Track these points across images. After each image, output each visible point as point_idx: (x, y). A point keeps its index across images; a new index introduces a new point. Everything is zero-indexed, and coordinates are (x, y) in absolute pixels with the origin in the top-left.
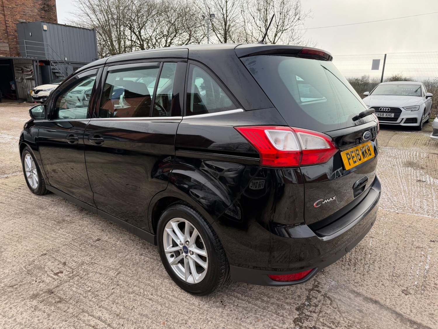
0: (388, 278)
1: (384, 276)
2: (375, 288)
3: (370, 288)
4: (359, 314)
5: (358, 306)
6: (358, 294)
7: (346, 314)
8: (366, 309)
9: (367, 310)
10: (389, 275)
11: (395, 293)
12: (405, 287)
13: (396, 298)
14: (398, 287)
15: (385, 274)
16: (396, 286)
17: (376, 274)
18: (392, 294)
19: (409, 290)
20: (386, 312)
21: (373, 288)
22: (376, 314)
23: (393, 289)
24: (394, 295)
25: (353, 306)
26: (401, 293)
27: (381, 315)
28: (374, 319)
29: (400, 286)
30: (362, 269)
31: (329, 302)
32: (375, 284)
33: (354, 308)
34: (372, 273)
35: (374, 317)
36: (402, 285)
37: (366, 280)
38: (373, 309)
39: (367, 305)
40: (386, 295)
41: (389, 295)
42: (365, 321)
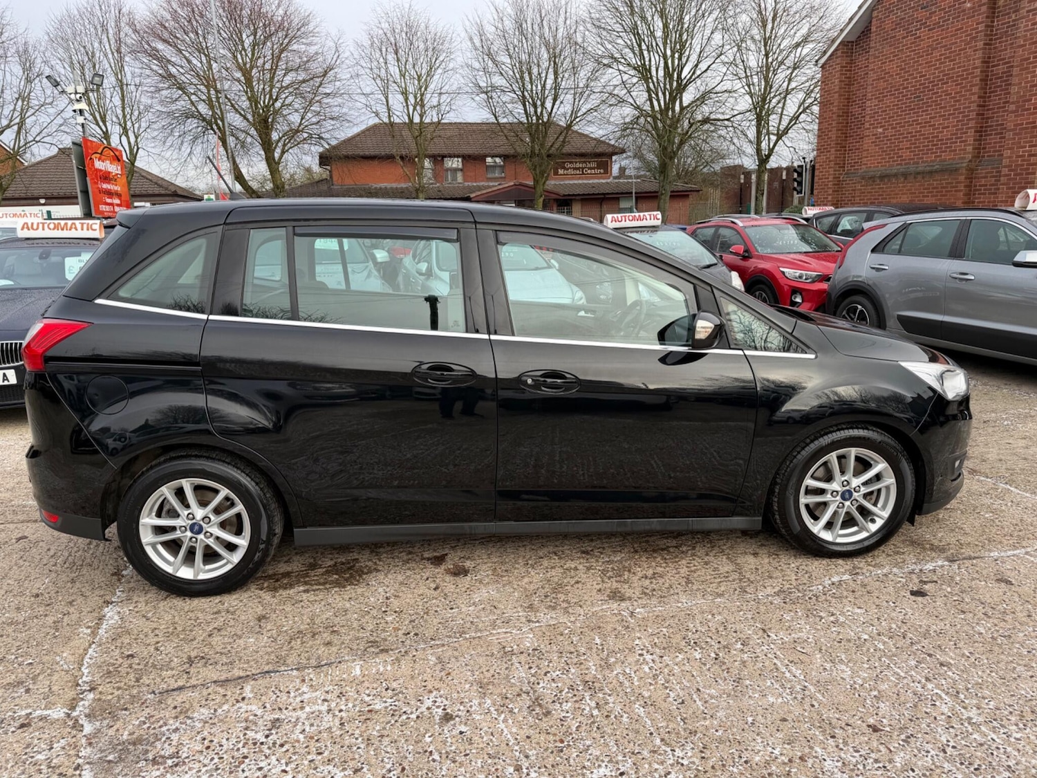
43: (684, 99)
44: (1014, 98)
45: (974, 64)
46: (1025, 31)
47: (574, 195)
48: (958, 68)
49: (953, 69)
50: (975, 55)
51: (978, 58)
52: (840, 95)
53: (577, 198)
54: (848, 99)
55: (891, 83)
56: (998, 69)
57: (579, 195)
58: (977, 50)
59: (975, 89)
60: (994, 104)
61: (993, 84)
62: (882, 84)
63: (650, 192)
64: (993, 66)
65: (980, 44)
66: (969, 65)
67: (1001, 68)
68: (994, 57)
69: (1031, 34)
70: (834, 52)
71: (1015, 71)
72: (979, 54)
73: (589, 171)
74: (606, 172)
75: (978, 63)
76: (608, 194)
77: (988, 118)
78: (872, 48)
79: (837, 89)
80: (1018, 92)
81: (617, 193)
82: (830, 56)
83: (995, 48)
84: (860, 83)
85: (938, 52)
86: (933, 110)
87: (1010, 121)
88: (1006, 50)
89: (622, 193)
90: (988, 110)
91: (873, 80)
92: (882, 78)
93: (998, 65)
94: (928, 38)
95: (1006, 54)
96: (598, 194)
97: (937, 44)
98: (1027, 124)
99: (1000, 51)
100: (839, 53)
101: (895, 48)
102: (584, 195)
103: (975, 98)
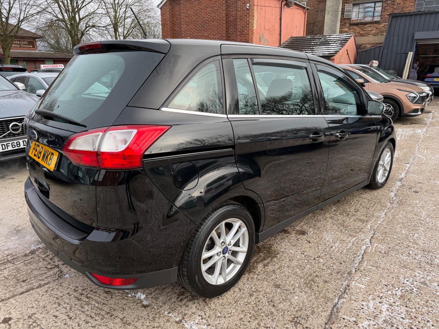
0: (36, 315)
1: (41, 313)
2: (34, 299)
3: (37, 296)
4: (22, 279)
5: (29, 282)
6: (40, 286)
7: (29, 272)
8: (23, 285)
9: (21, 285)
10: (39, 319)
11: (15, 312)
12: (13, 324)
13: (10, 309)
14: (19, 317)
15: (43, 315)
16: (20, 316)
17: (50, 308)
18: (16, 308)
19: (6, 325)
20: (7, 297)
21: (36, 298)
22: (12, 289)
23: (20, 312)
24: (14, 309)
25: (32, 279)
26: (11, 316)
27: (8, 292)
28: (9, 286)
29: (17, 320)
30: (67, 301)
31: (49, 267)
32: (39, 302)
33: (31, 278)
34: (54, 306)
35: (12, 286)
36: (17, 322)
37: (49, 297)
38: (18, 290)
39: (25, 288)
40: (20, 303)
41: (17, 305)
42: (14, 280)
43: (80, 14)
44: (239, 30)
45: (223, 15)
46: (240, 6)
47: (19, 58)
48: (217, 16)
49: (215, 16)
50: (223, 12)
51: (224, 14)
52: (170, 22)
53: (21, 59)
54: (173, 23)
55: (191, 19)
56: (230, 19)
57: (21, 58)
58: (223, 10)
59: (224, 25)
60: (230, 32)
61: (229, 24)
62: (187, 19)
63: (61, 59)
64: (229, 17)
65: (224, 8)
66: (221, 16)
67: (232, 18)
68: (229, 14)
69: (242, 7)
70: (165, 3)
71: (238, 20)
72: (224, 12)
73: (24, 46)
74: (34, 47)
75: (224, 15)
76: (38, 58)
77: (229, 37)
78: (182, 3)
79: (168, 19)
80: (240, 28)
81: (44, 58)
82: (164, 4)
83: (229, 10)
84: (177, 17)
85: (209, 9)
86: (209, 31)
87: (238, 38)
88: (233, 12)
89: (46, 58)
90: (229, 33)
91: (184, 17)
92: (187, 17)
93: (231, 17)
94: (204, 3)
95: (233, 13)
96: (33, 58)
97: (208, 6)
98: (244, 40)
99: (231, 12)
100: (168, 4)
101: (191, 5)
102: (24, 58)
103: (224, 28)
